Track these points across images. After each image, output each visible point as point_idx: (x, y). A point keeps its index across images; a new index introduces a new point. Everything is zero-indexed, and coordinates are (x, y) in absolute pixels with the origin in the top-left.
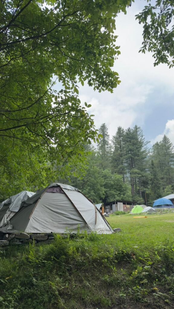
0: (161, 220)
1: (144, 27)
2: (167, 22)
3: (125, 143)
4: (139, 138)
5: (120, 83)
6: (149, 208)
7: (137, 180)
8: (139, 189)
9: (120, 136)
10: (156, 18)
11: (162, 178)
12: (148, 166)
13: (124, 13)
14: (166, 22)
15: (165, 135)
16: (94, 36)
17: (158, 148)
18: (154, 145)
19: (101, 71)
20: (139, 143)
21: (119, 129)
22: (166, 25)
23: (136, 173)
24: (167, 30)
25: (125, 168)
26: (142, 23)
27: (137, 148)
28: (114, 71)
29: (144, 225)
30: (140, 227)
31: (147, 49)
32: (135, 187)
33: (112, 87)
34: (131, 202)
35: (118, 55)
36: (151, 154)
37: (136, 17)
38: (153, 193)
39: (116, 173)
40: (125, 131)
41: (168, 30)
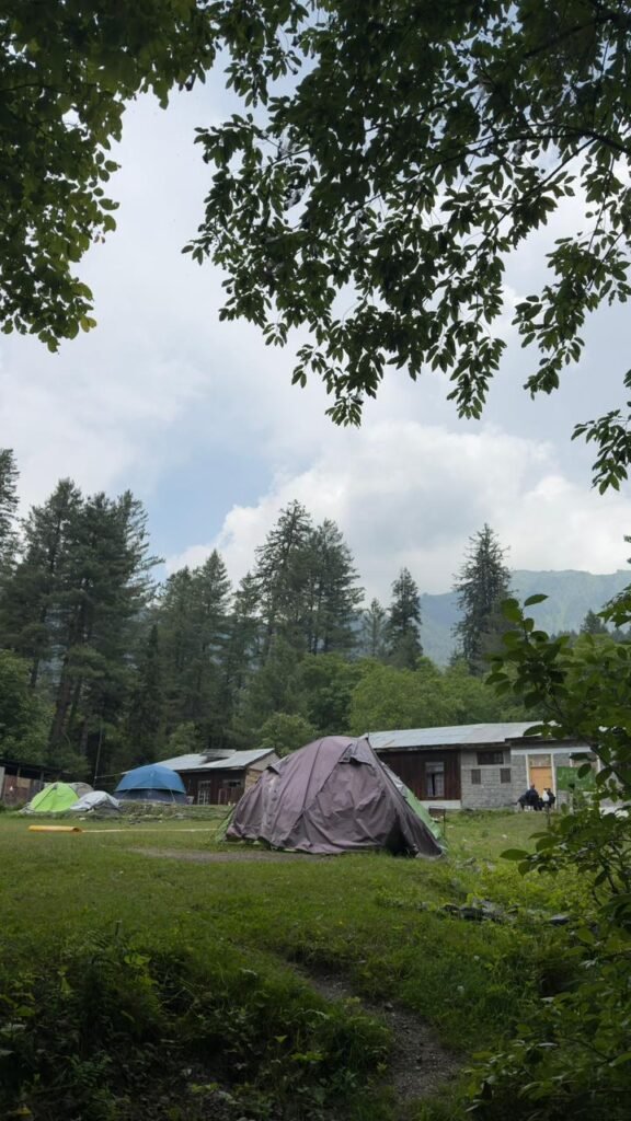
0: (123, 845)
1: (216, 178)
2: (289, 197)
3: (75, 544)
4: (130, 538)
5: (91, 329)
6: (100, 796)
7: (85, 687)
8: (82, 724)
9: (60, 515)
10: (260, 170)
11: (173, 695)
12: (136, 642)
13: (159, 100)
14: (285, 194)
15: (215, 552)
16: (33, 125)
17: (184, 589)
18: (173, 576)
19: (29, 261)
20: (123, 555)
21: (65, 487)
22: (282, 204)
23: (87, 661)
24: (282, 221)
25: (51, 638)
26: (212, 162)
27: (113, 573)
28: (77, 279)
29: (57, 861)
30: (38, 870)
31: (212, 254)
32: (69, 713)
33: (59, 333)
34: (38, 767)
35: (105, 230)
36: (157, 603)
37: (199, 134)
38: (129, 742)
39: (8, 647)
40: (86, 502)
41: (286, 222)
